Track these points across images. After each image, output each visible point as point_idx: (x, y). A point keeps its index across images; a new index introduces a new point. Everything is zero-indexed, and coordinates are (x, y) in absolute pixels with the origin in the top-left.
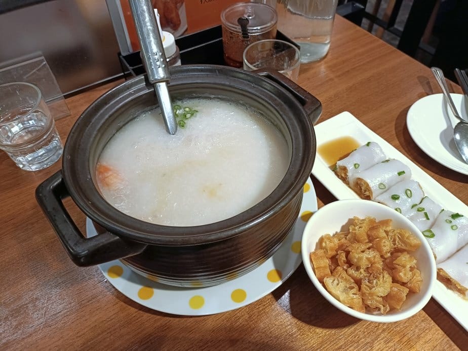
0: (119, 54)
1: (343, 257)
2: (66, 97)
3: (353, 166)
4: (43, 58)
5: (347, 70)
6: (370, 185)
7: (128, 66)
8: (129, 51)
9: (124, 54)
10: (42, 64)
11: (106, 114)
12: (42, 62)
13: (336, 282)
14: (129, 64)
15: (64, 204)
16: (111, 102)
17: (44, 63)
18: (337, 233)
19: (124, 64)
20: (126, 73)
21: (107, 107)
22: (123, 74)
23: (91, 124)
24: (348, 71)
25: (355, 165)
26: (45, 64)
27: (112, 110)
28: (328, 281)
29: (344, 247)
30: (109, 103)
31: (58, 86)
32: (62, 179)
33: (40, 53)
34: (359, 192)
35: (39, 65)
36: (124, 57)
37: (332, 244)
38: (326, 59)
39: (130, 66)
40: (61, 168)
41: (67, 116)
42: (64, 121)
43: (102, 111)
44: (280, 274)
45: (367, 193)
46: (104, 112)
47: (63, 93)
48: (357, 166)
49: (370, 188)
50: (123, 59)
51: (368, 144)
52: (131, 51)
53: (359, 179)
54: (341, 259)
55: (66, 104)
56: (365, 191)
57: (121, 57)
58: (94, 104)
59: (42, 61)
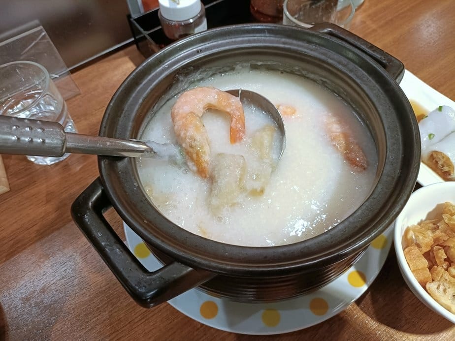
0: (129, 16)
1: (442, 254)
2: (72, 72)
3: (427, 137)
4: (41, 27)
5: (390, 18)
6: (451, 159)
7: (142, 30)
8: (140, 12)
9: (135, 16)
10: (41, 36)
11: (140, 98)
12: (41, 34)
13: (442, 288)
14: (142, 27)
15: (107, 219)
16: (143, 81)
17: (43, 34)
18: (422, 221)
19: (136, 26)
20: (137, 37)
21: (139, 88)
22: (133, 39)
23: (124, 112)
24: (391, 20)
25: (430, 135)
26: (45, 35)
27: (145, 92)
28: (432, 286)
29: (442, 242)
30: (141, 83)
31: (62, 60)
32: (103, 191)
33: (36, 22)
34: (434, 167)
35: (38, 36)
36: (135, 20)
37: (427, 240)
38: (363, 7)
39: (145, 30)
40: (99, 175)
41: (76, 95)
42: (74, 101)
43: (134, 95)
44: (363, 276)
45: (446, 168)
46: (136, 95)
47: (68, 67)
48: (432, 136)
49: (451, 163)
50: (134, 22)
51: (440, 108)
52: (142, 12)
53: (436, 152)
54: (441, 258)
55: (73, 80)
56: (443, 166)
57: (132, 20)
58: (123, 86)
59: (40, 32)
